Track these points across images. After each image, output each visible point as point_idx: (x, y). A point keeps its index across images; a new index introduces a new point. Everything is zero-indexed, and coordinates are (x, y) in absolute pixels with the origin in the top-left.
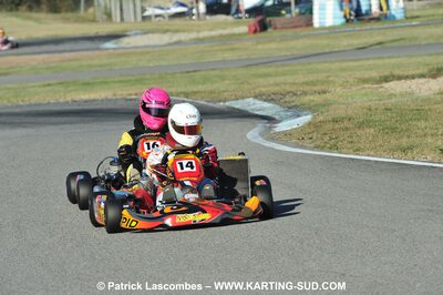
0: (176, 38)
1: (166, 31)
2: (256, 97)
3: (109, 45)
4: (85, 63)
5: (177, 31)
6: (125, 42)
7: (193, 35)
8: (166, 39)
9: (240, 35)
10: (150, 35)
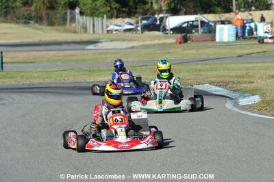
0: (131, 44)
1: (124, 40)
2: (210, 83)
3: (90, 47)
4: (80, 58)
5: (131, 40)
6: (100, 46)
7: (141, 43)
8: (124, 45)
9: (170, 44)
10: (115, 42)
